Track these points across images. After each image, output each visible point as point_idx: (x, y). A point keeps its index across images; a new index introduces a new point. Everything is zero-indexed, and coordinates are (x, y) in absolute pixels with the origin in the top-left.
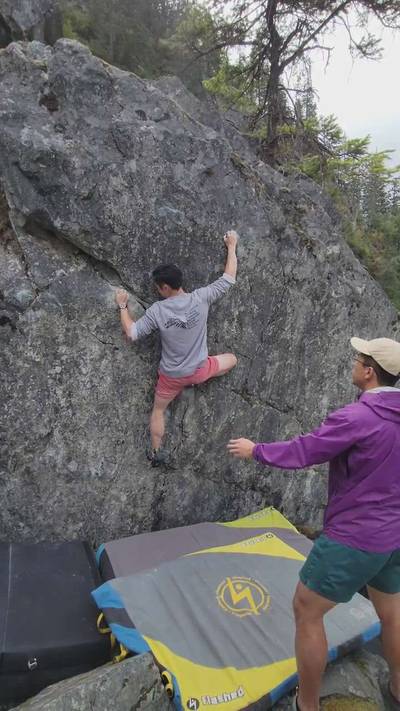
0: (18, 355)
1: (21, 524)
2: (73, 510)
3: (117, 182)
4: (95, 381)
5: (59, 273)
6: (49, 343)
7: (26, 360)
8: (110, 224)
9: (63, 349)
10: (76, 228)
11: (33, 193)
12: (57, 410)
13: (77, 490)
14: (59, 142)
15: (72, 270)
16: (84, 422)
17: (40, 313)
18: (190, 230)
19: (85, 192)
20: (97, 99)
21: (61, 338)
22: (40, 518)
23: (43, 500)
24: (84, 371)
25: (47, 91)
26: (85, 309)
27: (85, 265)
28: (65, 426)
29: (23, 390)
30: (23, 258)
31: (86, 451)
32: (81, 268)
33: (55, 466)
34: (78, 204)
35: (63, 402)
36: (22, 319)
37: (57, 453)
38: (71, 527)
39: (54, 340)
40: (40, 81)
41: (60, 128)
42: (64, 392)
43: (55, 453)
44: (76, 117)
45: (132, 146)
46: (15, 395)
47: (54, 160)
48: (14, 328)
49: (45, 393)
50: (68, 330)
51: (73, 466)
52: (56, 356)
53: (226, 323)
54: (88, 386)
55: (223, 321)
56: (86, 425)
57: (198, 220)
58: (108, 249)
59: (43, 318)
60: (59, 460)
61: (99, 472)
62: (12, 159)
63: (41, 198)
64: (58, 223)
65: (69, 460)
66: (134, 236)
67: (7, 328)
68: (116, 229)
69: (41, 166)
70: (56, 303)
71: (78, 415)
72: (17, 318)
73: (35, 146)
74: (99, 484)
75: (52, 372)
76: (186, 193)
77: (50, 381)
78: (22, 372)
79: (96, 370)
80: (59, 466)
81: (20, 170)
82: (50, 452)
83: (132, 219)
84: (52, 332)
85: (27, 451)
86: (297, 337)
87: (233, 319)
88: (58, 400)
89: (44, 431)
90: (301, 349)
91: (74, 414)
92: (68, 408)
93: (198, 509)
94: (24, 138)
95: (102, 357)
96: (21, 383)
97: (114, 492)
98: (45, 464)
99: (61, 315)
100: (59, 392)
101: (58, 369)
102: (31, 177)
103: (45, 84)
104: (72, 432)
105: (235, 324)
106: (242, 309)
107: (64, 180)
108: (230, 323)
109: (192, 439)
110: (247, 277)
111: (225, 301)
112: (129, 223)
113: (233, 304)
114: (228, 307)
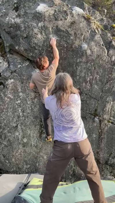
0: (5, 96)
1: (7, 162)
2: (26, 159)
3: (36, 30)
5: (19, 66)
6: (15, 91)
7: (8, 98)
8: (34, 46)
9: (21, 94)
10: (22, 49)
11: (9, 39)
12: (19, 117)
13: (27, 151)
14: (18, 20)
15: (24, 65)
16: (29, 123)
17: (12, 80)
18: (65, 45)
19: (25, 35)
20: (31, 4)
21: (20, 90)
22: (13, 160)
23: (15, 153)
24: (29, 103)
25: (15, 6)
26: (28, 79)
28: (22, 124)
29: (7, 108)
31: (30, 134)
32: (27, 64)
33: (18, 139)
34: (23, 40)
35: (21, 114)
36: (7, 83)
37: (19, 134)
38: (25, 166)
39: (17, 90)
40: (13, 3)
41: (19, 16)
42: (21, 110)
45: (42, 17)
46: (5, 110)
47: (17, 27)
48: (4, 87)
49: (15, 110)
50: (22, 87)
51: (25, 140)
52: (18, 96)
54: (30, 109)
57: (69, 41)
58: (34, 55)
59: (13, 82)
60: (20, 137)
61: (35, 144)
62: (3, 28)
63: (12, 40)
64: (17, 48)
65: (24, 137)
66: (44, 50)
67: (2, 86)
68: (36, 48)
69: (12, 29)
70: (18, 77)
71: (27, 120)
72: (5, 83)
73: (10, 23)
74: (35, 149)
75: (17, 102)
76: (63, 31)
77: (16, 106)
78: (7, 102)
79: (33, 102)
80: (20, 139)
81: (6, 31)
82: (17, 134)
83: (42, 43)
84: (17, 88)
85: (9, 132)
87: (87, 82)
88: (19, 114)
89: (15, 125)
91: (25, 119)
92: (23, 116)
94: (6, 20)
95: (35, 98)
96: (6, 106)
97: (41, 154)
98: (15, 138)
99: (19, 81)
100: (20, 110)
101: (19, 101)
102: (9, 33)
103: (15, 3)
104: (24, 126)
105: (88, 84)
106: (91, 77)
107: (19, 32)
110: (92, 63)
111: (83, 74)
112: (41, 45)
113: (87, 75)
114: (85, 77)
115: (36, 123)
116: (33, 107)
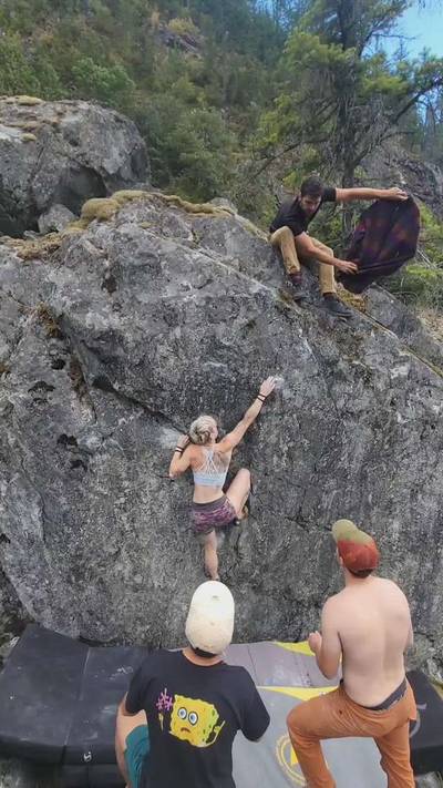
0: (90, 490)
1: (98, 623)
2: (140, 614)
3: (162, 350)
4: (155, 508)
5: (120, 421)
6: (115, 480)
7: (96, 493)
8: (158, 384)
9: (126, 483)
10: (130, 389)
11: (96, 363)
12: (122, 533)
13: (143, 598)
14: (115, 321)
15: (132, 418)
16: (146, 543)
17: (105, 457)
18: (234, 379)
19: (137, 361)
20: (148, 276)
21: (124, 475)
22: (113, 619)
23: (115, 605)
24: (144, 500)
25: (107, 276)
26: (143, 451)
28: (130, 546)
29: (95, 517)
30: (93, 409)
31: (149, 566)
32: (139, 415)
33: (122, 579)
34: (132, 371)
35: (127, 527)
36: (91, 461)
37: (124, 568)
38: (139, 629)
39: (118, 477)
40: (101, 269)
41: (117, 307)
42: (128, 518)
43: (123, 567)
44: (130, 295)
45: (176, 316)
46: (89, 521)
47: (112, 336)
48: (86, 468)
49: (112, 519)
50: (129, 469)
51: (138, 579)
52: (121, 489)
53: (275, 458)
54: (149, 513)
55: (272, 456)
56: (148, 546)
57: (241, 371)
58: (159, 403)
59: (108, 460)
60: (126, 574)
61: (161, 585)
62: (80, 338)
63: (102, 366)
64: (116, 386)
65: (135, 573)
66: (181, 390)
67: (81, 469)
68: (165, 387)
69: (102, 342)
70: (119, 448)
71: (141, 537)
72: (88, 461)
73: (97, 328)
74: (162, 594)
75: (117, 502)
76: (229, 348)
77: (116, 510)
78: (94, 503)
79: (155, 499)
80: (127, 578)
81: (87, 346)
82: (119, 567)
83: (179, 377)
84: (116, 471)
85: (99, 565)
87: (283, 454)
88: (123, 525)
89: (113, 551)
91: (137, 536)
92: (132, 531)
93: (258, 623)
94: (88, 322)
95: (159, 489)
96: (92, 512)
98: (115, 577)
99: (123, 457)
100: (124, 519)
101: (123, 500)
102: (95, 351)
103: (106, 271)
104: (136, 551)
105: (284, 458)
106: (291, 444)
107: (120, 352)
108: (280, 457)
109: (247, 560)
110: (295, 416)
111: (273, 439)
112: (176, 381)
113: (281, 441)
114: (277, 444)
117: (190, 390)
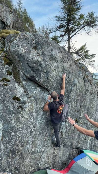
0: (22, 116)
5: (34, 92)
6: (31, 113)
7: (25, 118)
8: (50, 79)
9: (34, 114)
10: (42, 80)
11: (31, 71)
12: (31, 132)
13: (33, 157)
15: (37, 91)
16: (38, 135)
19: (45, 71)
21: (34, 111)
22: (23, 168)
23: (24, 162)
24: (39, 119)
25: (34, 45)
26: (41, 102)
27: (40, 89)
28: (33, 137)
30: (24, 88)
31: (37, 144)
33: (29, 150)
34: (43, 74)
36: (24, 106)
37: (30, 146)
39: (32, 111)
40: (32, 43)
42: (33, 126)
44: (42, 52)
45: (56, 59)
46: (20, 129)
47: (38, 63)
48: (22, 108)
49: (28, 127)
50: (36, 108)
51: (33, 150)
52: (32, 116)
53: (73, 103)
54: (39, 124)
55: (73, 102)
56: (38, 136)
57: (69, 77)
58: (49, 85)
59: (31, 105)
60: (30, 148)
61: (40, 150)
62: (27, 62)
63: (33, 72)
64: (37, 79)
65: (33, 148)
66: (55, 82)
68: (51, 80)
69: (34, 64)
70: (34, 101)
71: (36, 133)
72: (23, 106)
73: (33, 59)
74: (39, 154)
75: (31, 121)
76: (67, 70)
77: (30, 124)
78: (23, 122)
79: (42, 119)
80: (30, 150)
81: (29, 65)
82: (28, 146)
84: (32, 109)
85: (21, 146)
86: (88, 104)
87: (75, 102)
88: (32, 129)
89: (27, 140)
90: (88, 108)
91: (35, 133)
92: (34, 131)
93: (64, 157)
94: (30, 57)
95: (43, 115)
96: (22, 125)
97: (43, 156)
98: (26, 150)
99: (35, 104)
100: (32, 127)
102: (32, 67)
103: (34, 43)
104: (34, 139)
105: (75, 103)
106: (77, 99)
107: (40, 68)
108: (74, 102)
109: (64, 136)
110: (78, 90)
111: (74, 97)
112: (54, 78)
115: (42, 134)
116: (41, 122)
117: (57, 81)
